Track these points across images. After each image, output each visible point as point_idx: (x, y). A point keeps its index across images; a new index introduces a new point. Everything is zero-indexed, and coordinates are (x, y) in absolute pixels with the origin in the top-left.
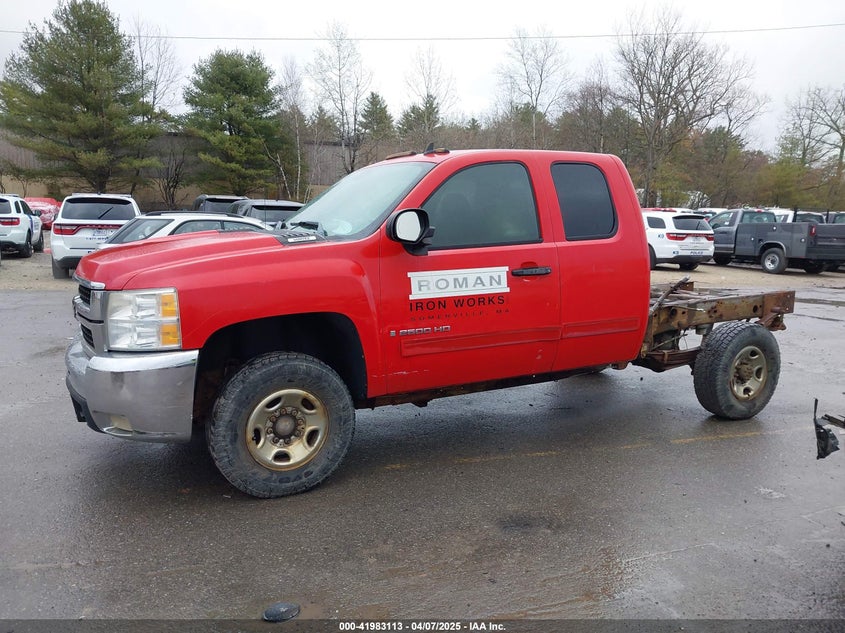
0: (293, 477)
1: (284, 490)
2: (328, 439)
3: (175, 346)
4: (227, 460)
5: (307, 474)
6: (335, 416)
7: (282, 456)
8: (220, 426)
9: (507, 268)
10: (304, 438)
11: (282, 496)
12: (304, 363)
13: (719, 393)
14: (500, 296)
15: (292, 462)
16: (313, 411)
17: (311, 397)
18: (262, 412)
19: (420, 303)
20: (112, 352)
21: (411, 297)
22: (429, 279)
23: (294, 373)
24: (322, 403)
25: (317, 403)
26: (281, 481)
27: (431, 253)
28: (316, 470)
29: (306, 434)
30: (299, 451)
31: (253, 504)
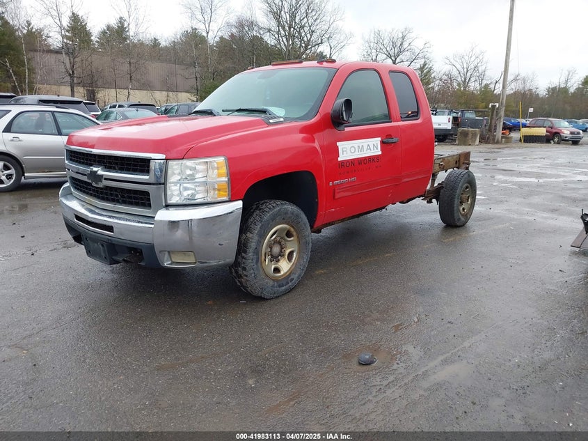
0: (284, 283)
1: (281, 292)
2: (299, 256)
3: (225, 198)
4: (253, 275)
5: (292, 280)
6: (304, 241)
7: (277, 270)
8: (250, 253)
9: (379, 139)
10: (286, 257)
11: (280, 296)
12: (290, 208)
13: (455, 212)
14: (377, 157)
15: (282, 273)
16: (292, 239)
17: (292, 229)
18: (269, 241)
19: (343, 162)
20: (168, 206)
21: (340, 159)
22: (346, 146)
23: (286, 213)
24: (297, 233)
25: (294, 234)
26: (280, 286)
27: (347, 129)
28: (295, 277)
29: (287, 254)
30: (285, 266)
31: (265, 304)
